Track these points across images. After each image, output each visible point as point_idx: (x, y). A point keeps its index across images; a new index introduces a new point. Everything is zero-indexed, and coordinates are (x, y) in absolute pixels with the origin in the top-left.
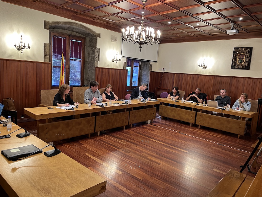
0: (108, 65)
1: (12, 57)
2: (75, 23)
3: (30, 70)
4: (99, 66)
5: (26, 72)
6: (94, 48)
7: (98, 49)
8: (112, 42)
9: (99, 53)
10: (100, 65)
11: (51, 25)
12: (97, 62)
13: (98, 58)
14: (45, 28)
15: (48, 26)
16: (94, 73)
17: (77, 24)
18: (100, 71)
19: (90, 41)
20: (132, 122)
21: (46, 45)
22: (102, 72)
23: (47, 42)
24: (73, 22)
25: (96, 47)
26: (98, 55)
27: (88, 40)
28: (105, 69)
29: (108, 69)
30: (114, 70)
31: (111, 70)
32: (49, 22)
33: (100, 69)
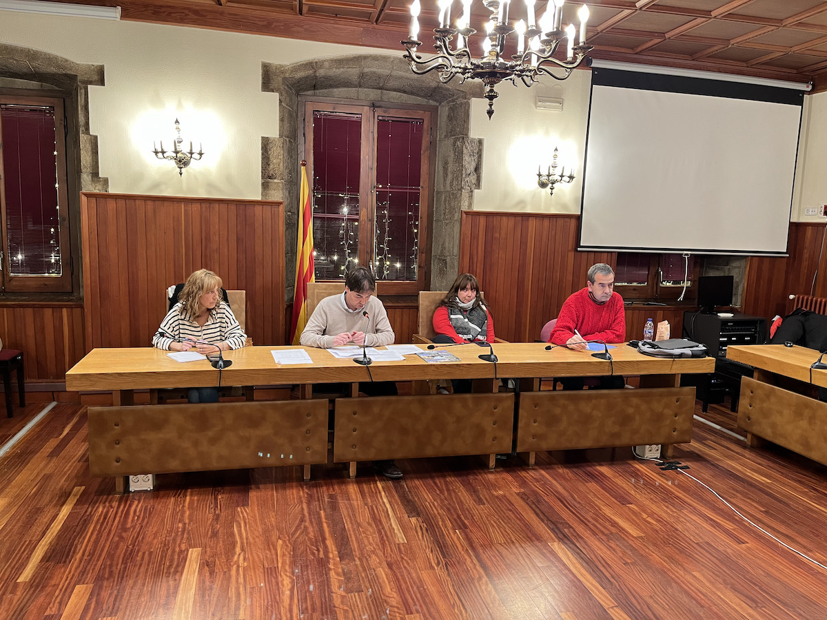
0: (521, 202)
1: (164, 187)
2: (375, 58)
4: (476, 208)
5: (204, 235)
6: (461, 140)
7: (475, 146)
8: (541, 110)
9: (480, 157)
10: (483, 201)
11: (287, 75)
12: (472, 192)
13: (473, 178)
14: (267, 85)
15: (277, 81)
16: (458, 236)
17: (385, 58)
18: (481, 227)
19: (450, 118)
21: (271, 145)
22: (489, 230)
23: (273, 132)
24: (371, 56)
25: (467, 135)
26: (474, 165)
27: (444, 111)
28: (504, 219)
29: (520, 219)
30: (546, 222)
31: (532, 223)
32: (282, 66)
33: (482, 220)
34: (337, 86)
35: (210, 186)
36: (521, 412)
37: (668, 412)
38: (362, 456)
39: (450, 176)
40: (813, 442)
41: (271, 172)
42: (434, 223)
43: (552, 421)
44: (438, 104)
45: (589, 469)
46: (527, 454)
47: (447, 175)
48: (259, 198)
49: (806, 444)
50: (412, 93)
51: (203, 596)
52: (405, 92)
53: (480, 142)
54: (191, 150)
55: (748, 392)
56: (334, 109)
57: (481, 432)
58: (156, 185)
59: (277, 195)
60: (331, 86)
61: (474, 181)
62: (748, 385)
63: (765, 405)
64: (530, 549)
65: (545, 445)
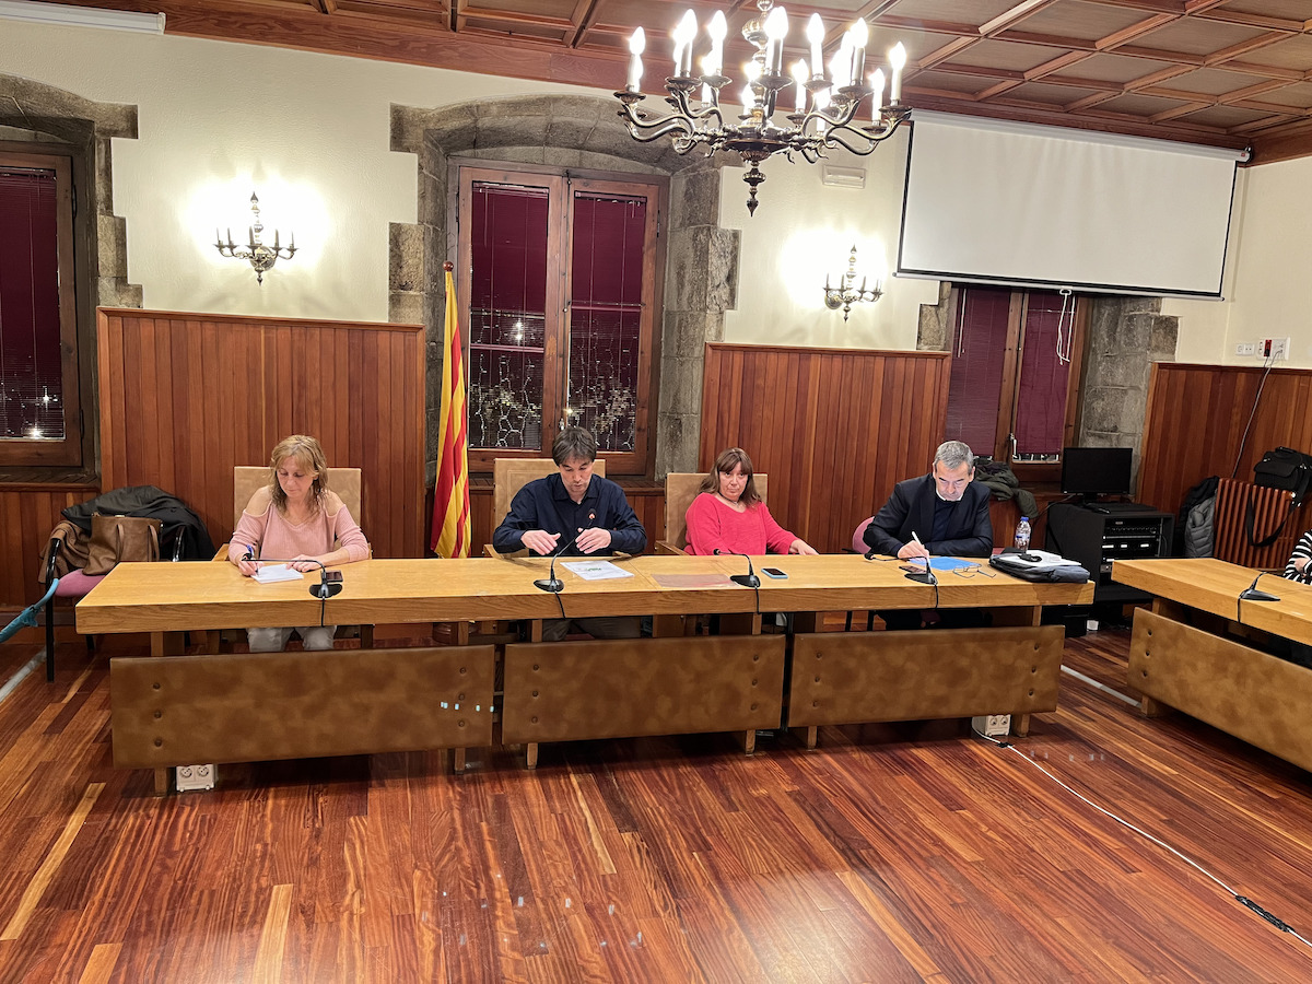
0: (800, 331)
1: (231, 301)
2: (571, 101)
3: (317, 365)
4: (728, 340)
5: (296, 379)
6: (705, 232)
7: (728, 241)
8: (831, 187)
9: (735, 259)
10: (739, 328)
11: (431, 126)
12: (721, 313)
13: (724, 292)
14: (399, 141)
15: (415, 135)
16: (700, 382)
17: (586, 101)
18: (736, 369)
19: (689, 197)
20: (810, 707)
21: (404, 237)
22: (749, 374)
23: (409, 215)
24: (564, 97)
25: (714, 223)
26: (725, 271)
27: (679, 185)
28: (772, 356)
29: (796, 356)
30: (837, 361)
31: (815, 363)
32: (422, 111)
33: (738, 357)
34: (509, 144)
35: (307, 300)
36: (795, 664)
37: (1020, 663)
38: (547, 735)
39: (688, 289)
40: (1242, 711)
41: (405, 279)
42: (662, 360)
43: (844, 678)
44: (669, 174)
45: (900, 753)
46: (804, 730)
47: (683, 286)
48: (384, 320)
49: (1231, 713)
50: (629, 157)
51: (297, 962)
52: (617, 154)
53: (736, 235)
54: (277, 244)
55: (1144, 633)
56: (505, 179)
57: (733, 696)
58: (220, 298)
59: (414, 316)
60: (501, 143)
61: (725, 297)
62: (1144, 622)
63: (1169, 653)
64: (808, 882)
65: (833, 716)
